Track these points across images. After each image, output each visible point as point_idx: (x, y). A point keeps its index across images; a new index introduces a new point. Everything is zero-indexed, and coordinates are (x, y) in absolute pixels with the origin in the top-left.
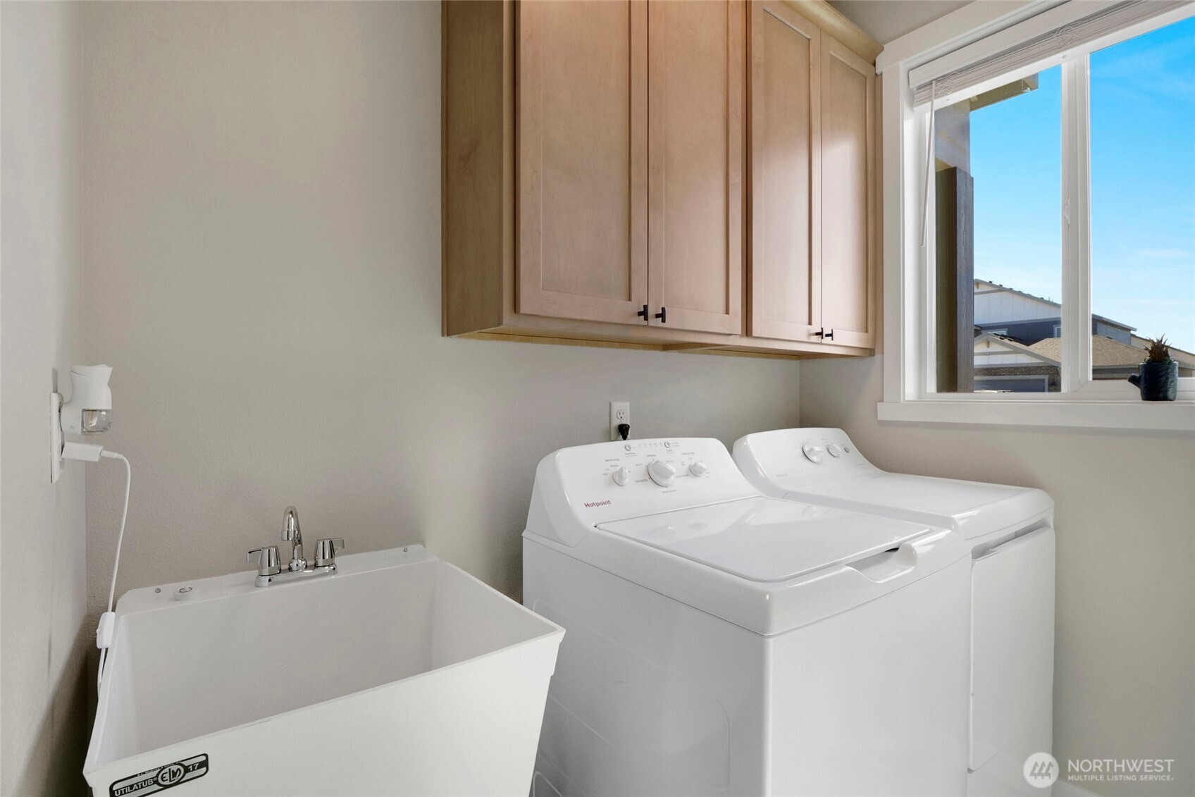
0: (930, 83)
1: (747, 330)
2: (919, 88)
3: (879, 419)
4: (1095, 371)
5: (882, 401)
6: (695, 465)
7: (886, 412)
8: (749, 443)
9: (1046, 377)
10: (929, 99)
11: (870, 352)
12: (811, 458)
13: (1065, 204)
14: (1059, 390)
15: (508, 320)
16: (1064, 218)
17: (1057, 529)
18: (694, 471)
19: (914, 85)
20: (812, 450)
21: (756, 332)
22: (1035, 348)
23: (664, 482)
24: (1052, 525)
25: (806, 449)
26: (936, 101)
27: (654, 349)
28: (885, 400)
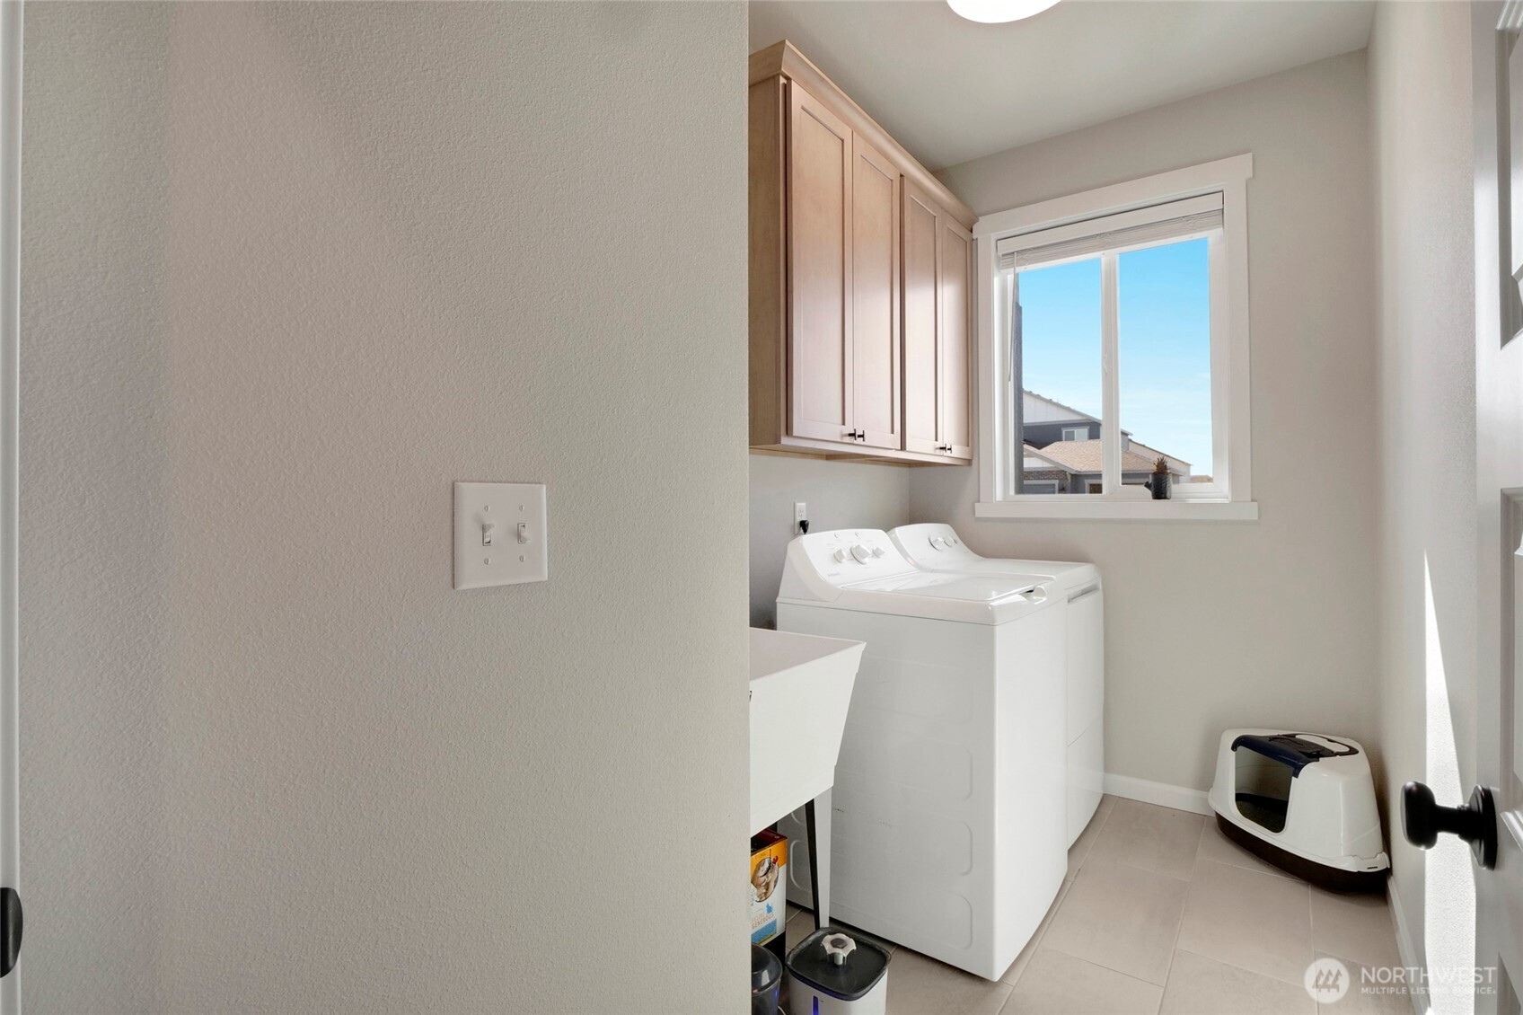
0: (1013, 253)
1: (903, 447)
2: (1003, 255)
3: (977, 516)
4: (1124, 476)
5: (979, 502)
6: (878, 549)
7: (981, 511)
8: (898, 535)
9: (1056, 482)
10: (1011, 265)
11: (969, 462)
12: (937, 547)
13: (1103, 358)
14: (1101, 492)
15: (785, 441)
16: (1103, 367)
17: (1104, 591)
18: (876, 554)
19: (1000, 254)
20: (937, 540)
21: (908, 447)
22: (1046, 451)
23: (862, 560)
24: (1100, 587)
25: (932, 541)
26: (1017, 268)
27: (821, 458)
28: (981, 500)
